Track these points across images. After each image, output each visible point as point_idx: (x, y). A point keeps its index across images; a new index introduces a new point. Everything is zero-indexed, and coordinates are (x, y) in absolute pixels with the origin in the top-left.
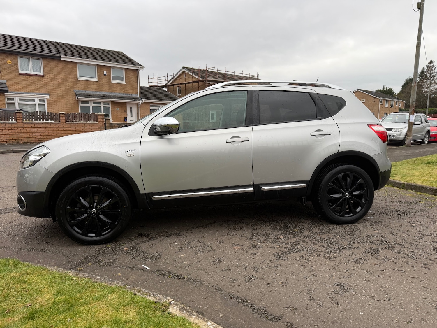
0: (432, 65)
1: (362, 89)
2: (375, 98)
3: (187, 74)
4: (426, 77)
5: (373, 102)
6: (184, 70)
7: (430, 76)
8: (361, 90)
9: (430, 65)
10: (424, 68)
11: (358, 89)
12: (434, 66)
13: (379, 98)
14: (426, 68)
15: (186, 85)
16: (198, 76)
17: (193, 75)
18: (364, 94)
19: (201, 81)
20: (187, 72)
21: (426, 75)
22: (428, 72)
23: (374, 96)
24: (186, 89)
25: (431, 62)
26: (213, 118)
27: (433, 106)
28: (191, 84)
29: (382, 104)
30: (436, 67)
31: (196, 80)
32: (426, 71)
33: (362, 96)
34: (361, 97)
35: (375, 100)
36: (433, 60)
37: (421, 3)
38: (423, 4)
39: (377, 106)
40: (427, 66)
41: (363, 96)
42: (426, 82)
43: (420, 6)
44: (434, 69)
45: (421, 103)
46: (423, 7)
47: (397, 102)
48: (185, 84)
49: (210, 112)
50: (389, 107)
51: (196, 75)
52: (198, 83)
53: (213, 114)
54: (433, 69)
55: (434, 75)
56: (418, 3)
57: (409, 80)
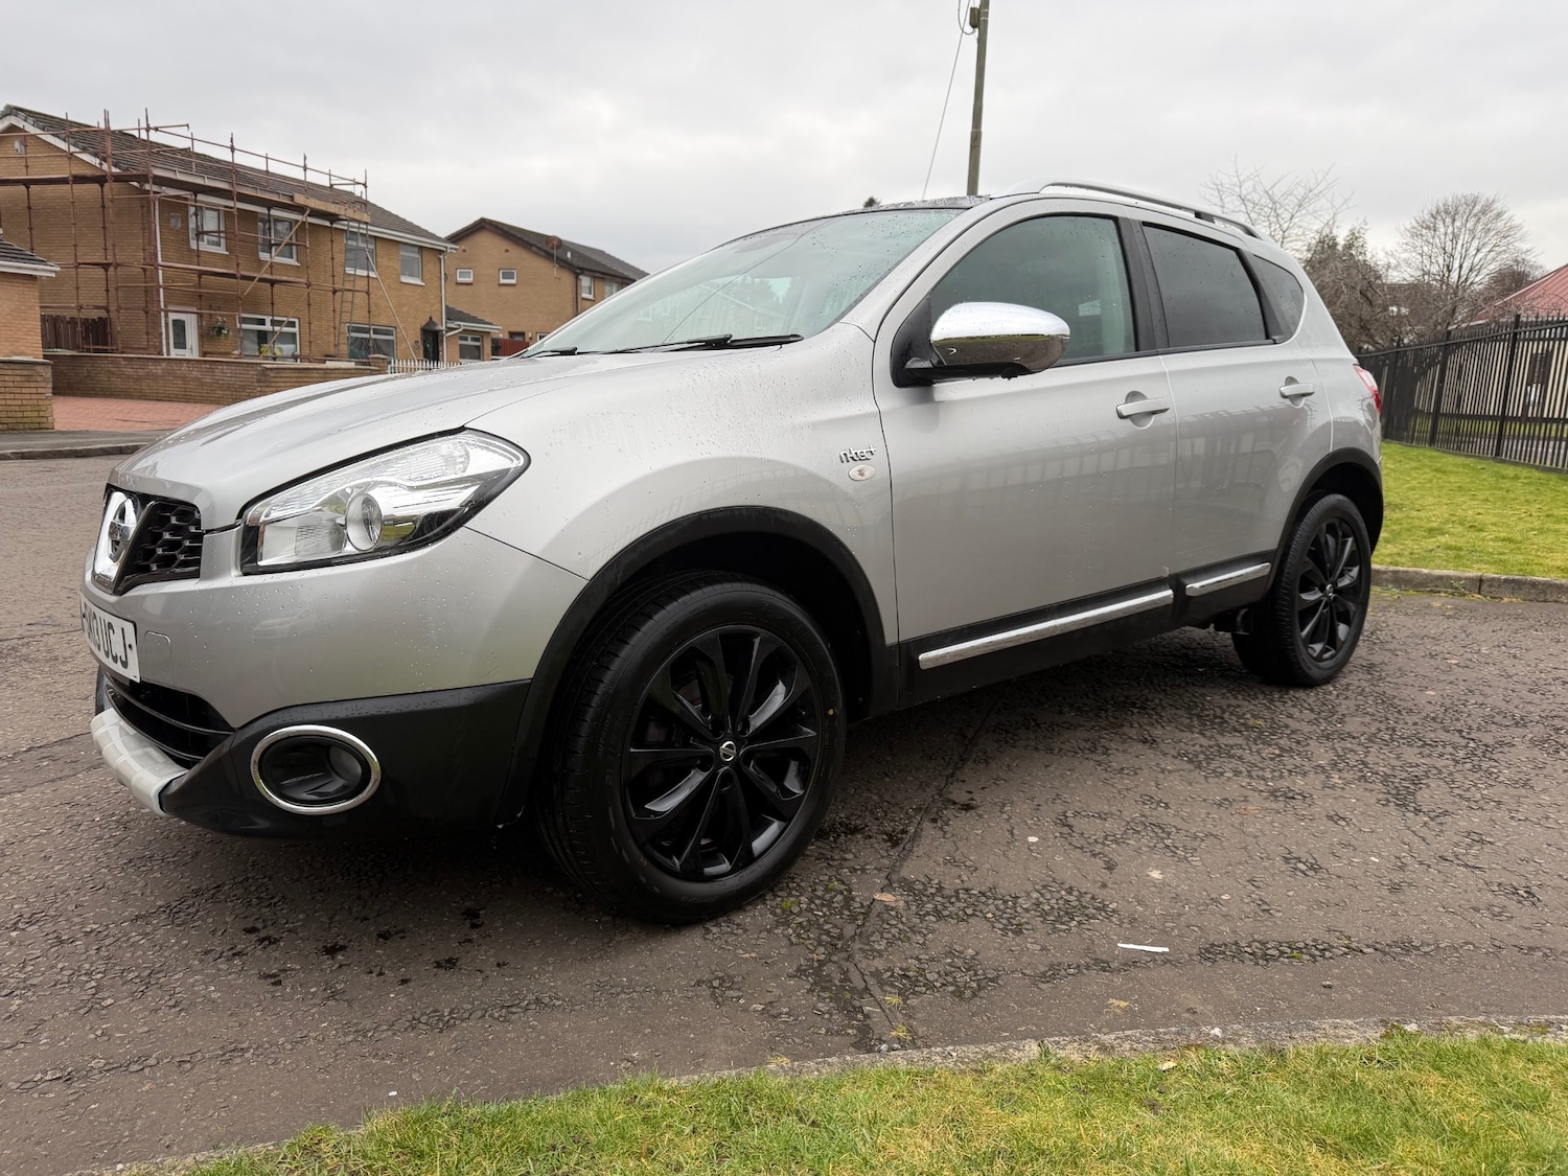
3: (30, 141)
6: (13, 120)
15: (33, 188)
16: (96, 155)
17: (73, 149)
19: (117, 178)
20: (32, 130)
24: (29, 208)
26: (180, 343)
28: (66, 187)
31: (88, 172)
37: (979, 10)
38: (987, 14)
43: (978, 19)
46: (986, 22)
48: (27, 183)
49: (166, 316)
51: (84, 150)
52: (96, 187)
53: (180, 327)
56: (973, 10)
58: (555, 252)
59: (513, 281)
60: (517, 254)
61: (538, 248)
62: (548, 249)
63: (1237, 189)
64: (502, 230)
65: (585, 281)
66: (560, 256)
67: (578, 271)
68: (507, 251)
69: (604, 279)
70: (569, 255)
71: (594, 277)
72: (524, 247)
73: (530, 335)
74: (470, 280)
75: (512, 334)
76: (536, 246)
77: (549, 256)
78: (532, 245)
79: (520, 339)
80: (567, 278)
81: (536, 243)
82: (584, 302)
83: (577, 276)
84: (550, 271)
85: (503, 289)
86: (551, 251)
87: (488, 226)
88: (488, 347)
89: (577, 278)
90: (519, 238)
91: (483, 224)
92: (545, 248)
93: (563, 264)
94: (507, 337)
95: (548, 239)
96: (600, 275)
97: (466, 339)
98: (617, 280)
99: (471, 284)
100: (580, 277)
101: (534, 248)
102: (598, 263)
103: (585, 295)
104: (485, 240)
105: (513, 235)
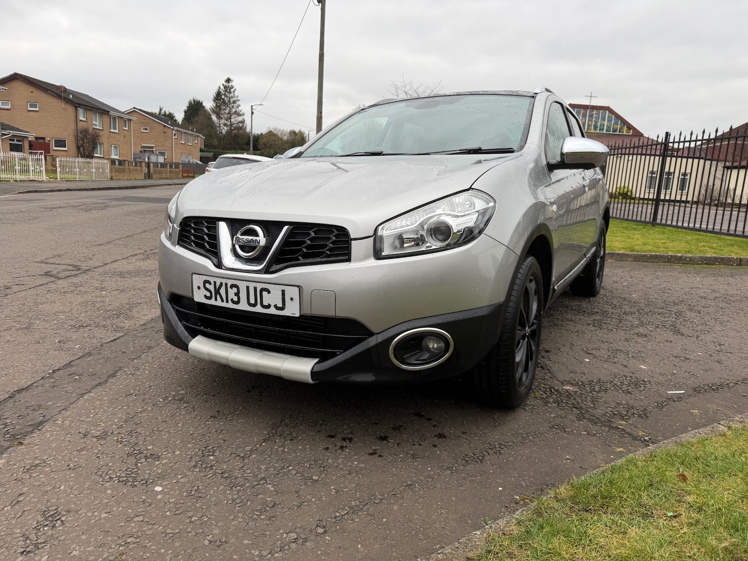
0: (230, 85)
1: (142, 109)
2: (165, 126)
4: (224, 102)
5: (163, 134)
7: (229, 101)
8: (140, 110)
9: (227, 84)
10: (220, 87)
11: (134, 108)
12: (232, 87)
13: (172, 128)
14: (222, 87)
18: (146, 119)
21: (223, 99)
22: (225, 95)
23: (164, 123)
25: (228, 80)
27: (237, 147)
29: (176, 137)
30: (235, 89)
32: (223, 93)
33: (143, 121)
34: (141, 123)
35: (166, 130)
36: (230, 78)
39: (170, 140)
40: (223, 85)
41: (145, 121)
42: (224, 109)
44: (234, 92)
45: (222, 141)
47: (195, 136)
50: (186, 143)
54: (232, 90)
55: (234, 101)
57: (193, 103)
58: (63, 94)
59: (37, 109)
60: (38, 94)
61: (52, 91)
62: (58, 92)
63: (404, 88)
64: (28, 80)
65: (81, 111)
66: (66, 96)
67: (77, 105)
68: (32, 92)
69: (91, 110)
70: (71, 96)
71: (86, 109)
72: (43, 91)
73: (48, 139)
74: (9, 107)
75: (37, 138)
76: (51, 91)
77: (59, 96)
78: (48, 90)
79: (42, 141)
80: (70, 109)
81: (50, 89)
82: (81, 122)
83: (76, 108)
84: (60, 105)
85: (31, 113)
86: (61, 94)
87: (19, 78)
88: (26, 146)
89: (76, 109)
90: (40, 86)
91: (16, 76)
92: (56, 92)
93: (68, 101)
94: (34, 140)
95: (58, 88)
96: (90, 108)
97: (13, 140)
98: (99, 111)
99: (10, 109)
100: (78, 109)
101: (49, 92)
102: (88, 102)
103: (81, 118)
104: (17, 85)
105: (36, 84)
